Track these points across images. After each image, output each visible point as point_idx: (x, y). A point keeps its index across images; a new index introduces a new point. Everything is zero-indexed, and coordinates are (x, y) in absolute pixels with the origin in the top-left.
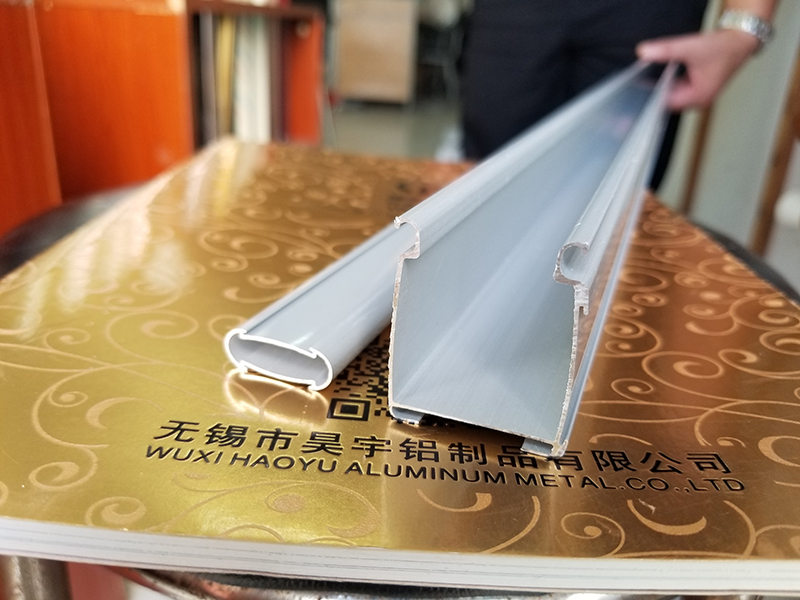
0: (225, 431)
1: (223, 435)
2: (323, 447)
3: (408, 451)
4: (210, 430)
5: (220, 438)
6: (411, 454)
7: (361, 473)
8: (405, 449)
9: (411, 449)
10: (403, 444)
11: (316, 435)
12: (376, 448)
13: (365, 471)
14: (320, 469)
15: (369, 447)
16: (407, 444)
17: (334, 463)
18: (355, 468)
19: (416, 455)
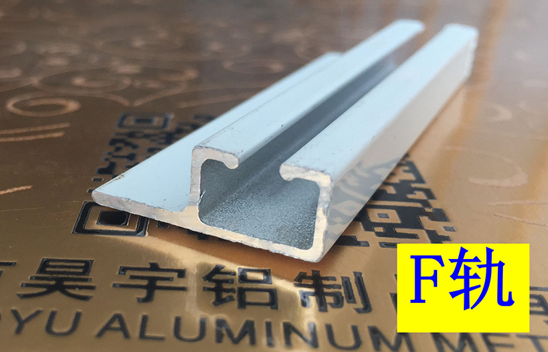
2: (59, 286)
3: (218, 290)
6: (225, 295)
7: (127, 335)
8: (213, 285)
9: (226, 286)
10: (208, 277)
11: (51, 263)
12: (159, 283)
13: (134, 331)
14: (49, 329)
15: (145, 283)
16: (217, 277)
17: (78, 316)
18: (116, 325)
19: (235, 296)
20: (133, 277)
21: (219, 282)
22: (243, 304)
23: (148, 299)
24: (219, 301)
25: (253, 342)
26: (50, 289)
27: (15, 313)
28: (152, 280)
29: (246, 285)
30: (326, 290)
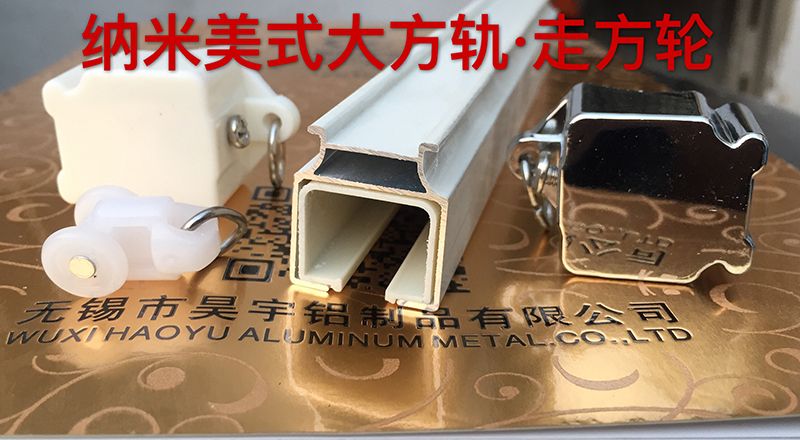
0: (101, 304)
1: (97, 309)
2: (215, 312)
3: (313, 315)
4: (83, 306)
5: (94, 312)
6: (317, 318)
7: (257, 339)
8: (310, 312)
9: (317, 313)
10: (308, 308)
11: (209, 298)
12: (278, 311)
13: (262, 337)
14: (210, 336)
15: (269, 310)
16: (314, 308)
17: (227, 329)
18: (251, 333)
19: (323, 318)
20: (261, 307)
21: (314, 311)
22: (327, 323)
23: (271, 319)
24: (313, 321)
25: (330, 343)
26: (210, 314)
27: (188, 327)
28: (273, 309)
29: (330, 312)
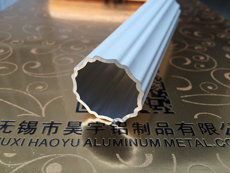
0: (27, 124)
1: (26, 127)
2: (74, 131)
4: (20, 125)
5: (24, 129)
6: (115, 131)
7: (91, 146)
8: (112, 128)
9: (115, 128)
11: (71, 123)
12: (99, 128)
14: (72, 145)
15: (95, 128)
17: (79, 140)
18: (88, 142)
25: (122, 145)
26: (71, 132)
27: (63, 140)
30: (140, 128)
